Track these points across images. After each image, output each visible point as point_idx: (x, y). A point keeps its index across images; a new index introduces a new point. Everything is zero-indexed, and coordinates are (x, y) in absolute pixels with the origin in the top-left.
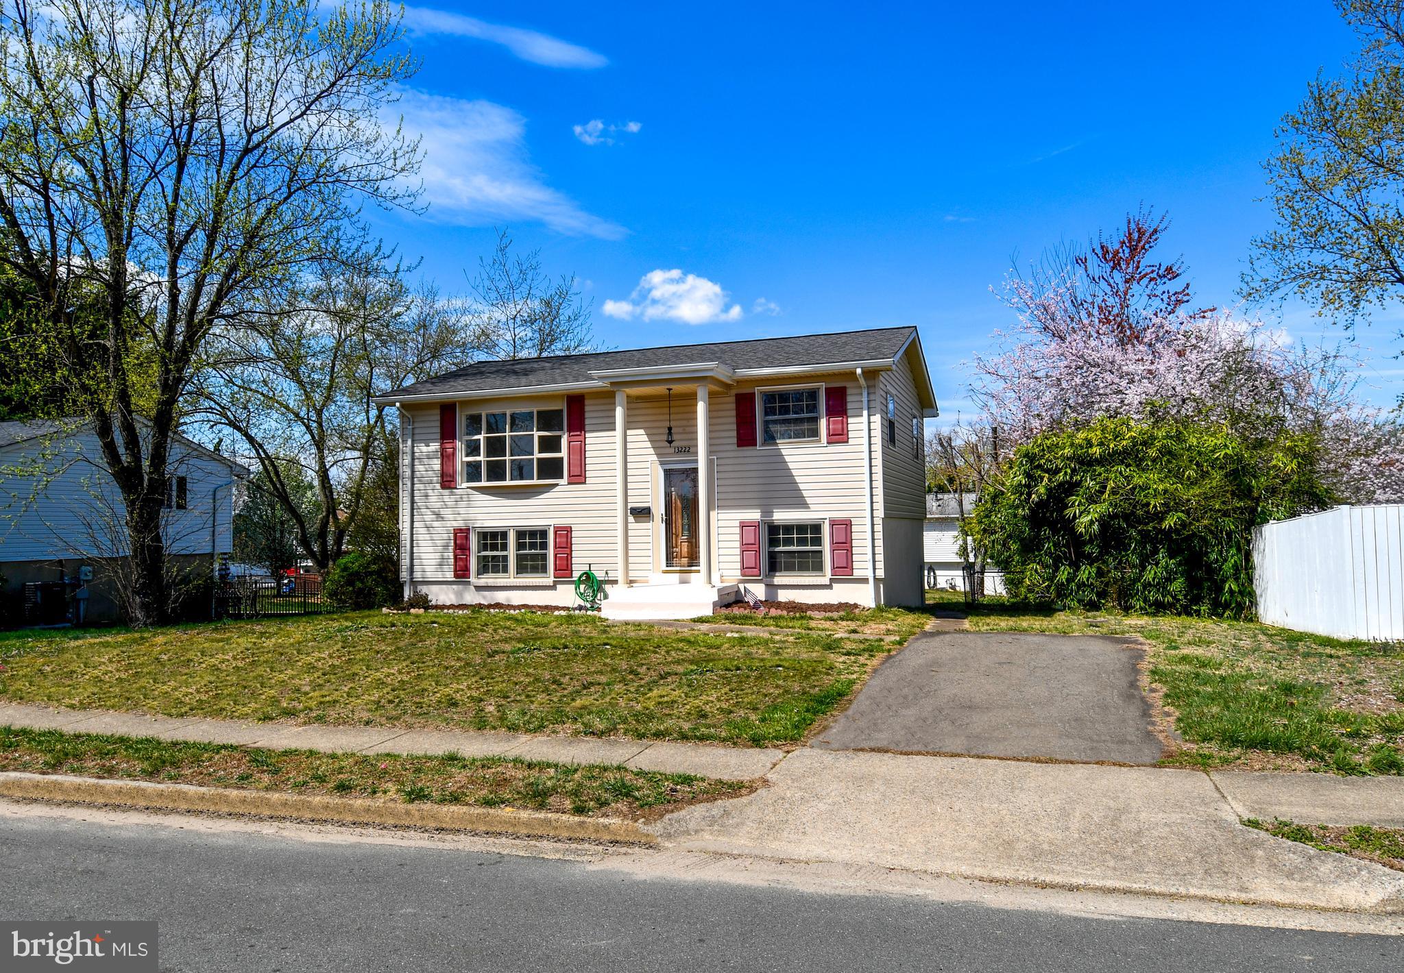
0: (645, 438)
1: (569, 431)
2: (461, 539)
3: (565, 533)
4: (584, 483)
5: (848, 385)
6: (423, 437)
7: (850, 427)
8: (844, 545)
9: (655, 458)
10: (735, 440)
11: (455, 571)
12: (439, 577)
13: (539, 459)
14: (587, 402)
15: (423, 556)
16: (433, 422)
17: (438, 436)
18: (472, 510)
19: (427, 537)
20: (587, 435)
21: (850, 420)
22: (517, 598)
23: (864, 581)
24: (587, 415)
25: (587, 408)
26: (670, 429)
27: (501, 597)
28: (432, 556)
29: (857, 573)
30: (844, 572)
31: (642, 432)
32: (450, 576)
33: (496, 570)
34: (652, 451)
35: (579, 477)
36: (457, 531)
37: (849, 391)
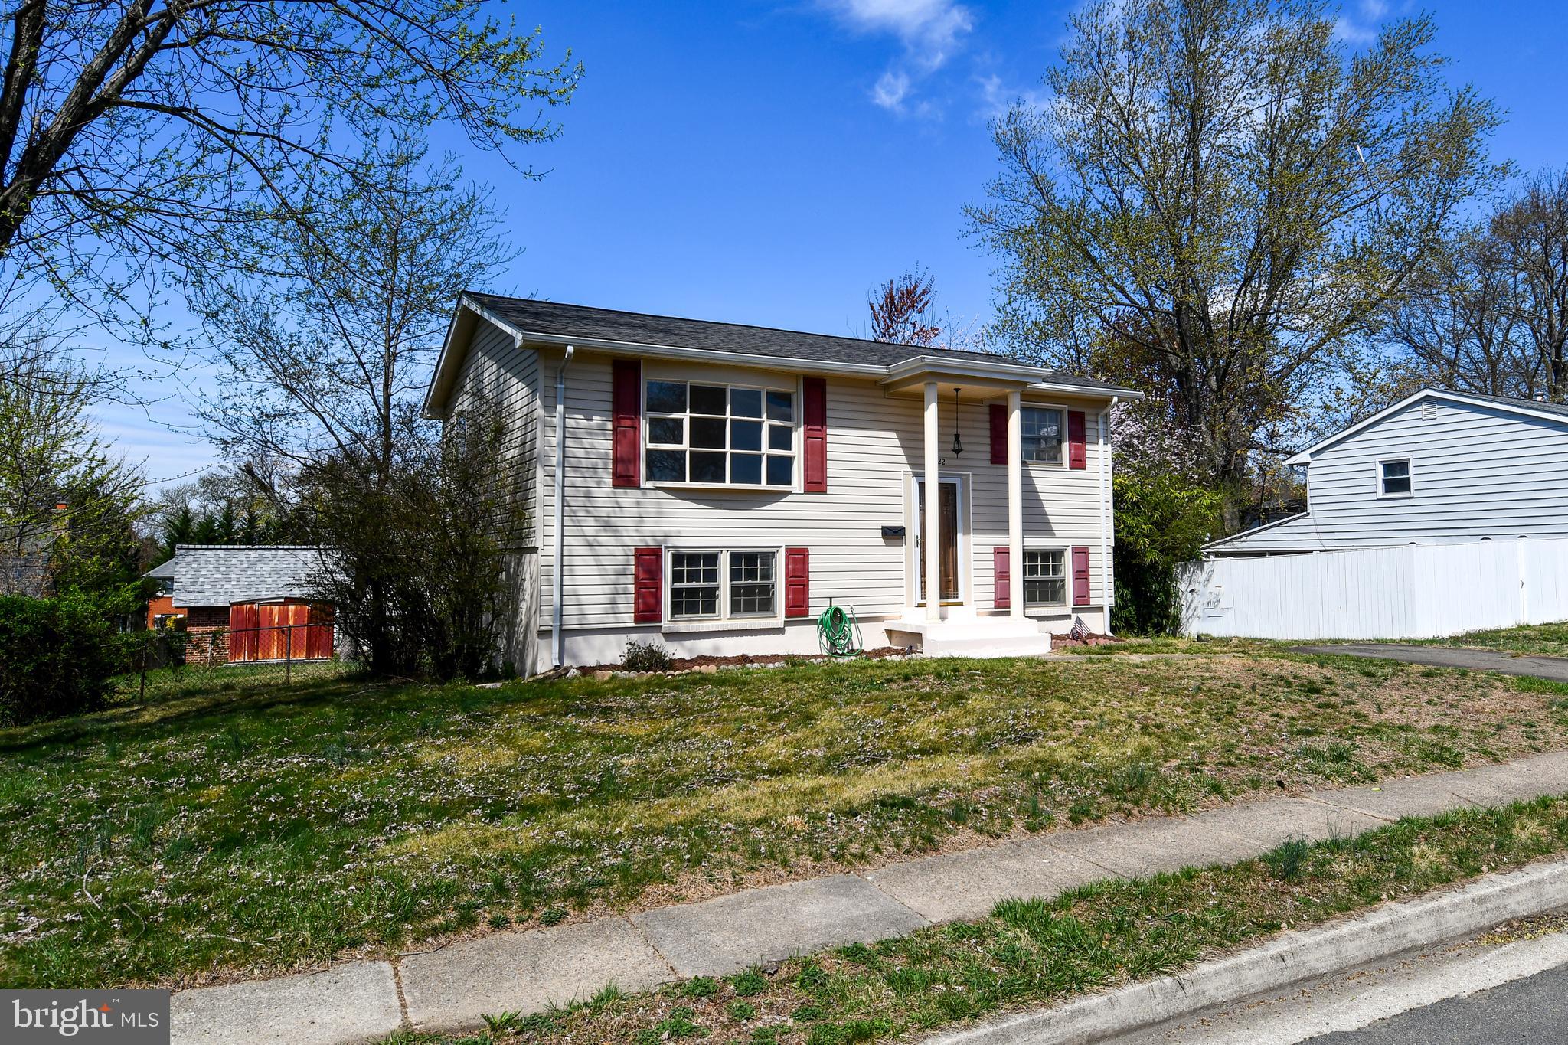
0: (897, 443)
1: (807, 422)
2: (647, 561)
3: (798, 558)
4: (825, 493)
5: (1086, 411)
6: (581, 404)
7: (1088, 454)
8: (1082, 575)
9: (908, 468)
10: (988, 456)
11: (637, 611)
12: (610, 622)
13: (769, 457)
14: (829, 389)
15: (581, 590)
16: (603, 384)
17: (609, 407)
18: (664, 522)
19: (590, 560)
20: (829, 431)
21: (1088, 447)
22: (731, 647)
23: (1100, 609)
24: (829, 405)
25: (829, 397)
26: (957, 436)
27: (705, 647)
28: (599, 589)
29: (1094, 602)
30: (1082, 601)
31: (893, 435)
32: (628, 619)
33: (692, 609)
34: (904, 459)
35: (816, 484)
36: (639, 554)
37: (1087, 418)
